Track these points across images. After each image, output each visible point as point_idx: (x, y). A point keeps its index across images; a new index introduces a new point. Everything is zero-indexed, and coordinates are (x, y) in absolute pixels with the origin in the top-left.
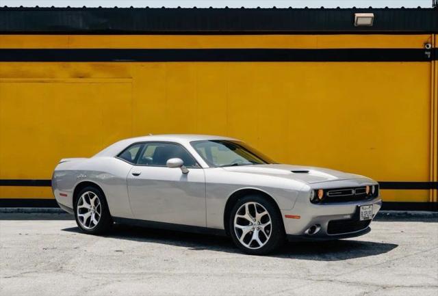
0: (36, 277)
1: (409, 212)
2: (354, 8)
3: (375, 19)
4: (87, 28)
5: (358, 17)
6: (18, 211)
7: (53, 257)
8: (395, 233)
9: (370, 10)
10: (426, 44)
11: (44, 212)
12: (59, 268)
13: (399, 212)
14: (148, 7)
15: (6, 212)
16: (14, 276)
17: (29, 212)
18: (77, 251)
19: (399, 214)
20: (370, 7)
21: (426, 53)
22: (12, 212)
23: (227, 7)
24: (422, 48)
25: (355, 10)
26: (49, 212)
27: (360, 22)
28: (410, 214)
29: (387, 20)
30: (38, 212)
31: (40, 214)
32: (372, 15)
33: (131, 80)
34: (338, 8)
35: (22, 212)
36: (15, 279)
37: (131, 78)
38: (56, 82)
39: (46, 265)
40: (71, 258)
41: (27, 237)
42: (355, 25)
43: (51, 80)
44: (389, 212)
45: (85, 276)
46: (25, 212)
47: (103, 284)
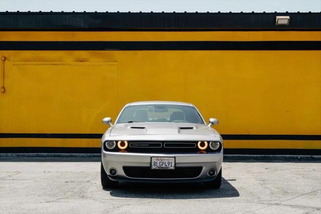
0: (68, 202)
1: (314, 156)
2: (276, 12)
3: (290, 21)
4: (87, 27)
5: (278, 19)
6: (37, 156)
7: (75, 188)
8: (309, 171)
9: (287, 14)
11: (55, 156)
12: (82, 195)
13: (306, 156)
14: (129, 12)
15: (29, 157)
16: (52, 201)
17: (45, 157)
18: (89, 183)
19: (307, 158)
20: (287, 12)
22: (33, 157)
23: (185, 12)
25: (276, 14)
26: (59, 156)
27: (280, 22)
28: (315, 158)
29: (300, 21)
30: (52, 156)
31: (52, 158)
32: (288, 17)
33: (117, 63)
34: (264, 12)
35: (40, 156)
36: (54, 203)
38: (64, 64)
39: (72, 193)
40: (88, 189)
41: (50, 174)
42: (276, 24)
43: (61, 63)
44: (299, 156)
45: (103, 201)
46: (42, 156)
47: (118, 207)
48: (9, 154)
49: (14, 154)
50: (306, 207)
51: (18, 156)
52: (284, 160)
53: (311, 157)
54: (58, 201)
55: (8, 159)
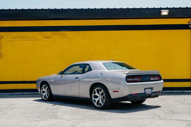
0: (48, 121)
1: (184, 91)
3: (169, 13)
5: (162, 12)
6: (22, 94)
9: (167, 9)
10: (189, 22)
11: (33, 94)
13: (179, 91)
17: (27, 95)
18: (57, 110)
19: (180, 92)
20: (167, 7)
21: (189, 26)
22: (19, 95)
24: (188, 24)
25: (161, 9)
27: (163, 14)
28: (184, 92)
29: (175, 13)
30: (31, 94)
33: (68, 39)
34: (154, 8)
35: (24, 94)
37: (68, 38)
38: (37, 40)
42: (161, 15)
43: (35, 39)
44: (175, 91)
45: (68, 120)
46: (25, 94)
47: (78, 123)
48: (5, 94)
49: (8, 94)
50: (187, 121)
51: (11, 94)
52: (167, 94)
53: (182, 92)
54: (42, 121)
55: (5, 96)
